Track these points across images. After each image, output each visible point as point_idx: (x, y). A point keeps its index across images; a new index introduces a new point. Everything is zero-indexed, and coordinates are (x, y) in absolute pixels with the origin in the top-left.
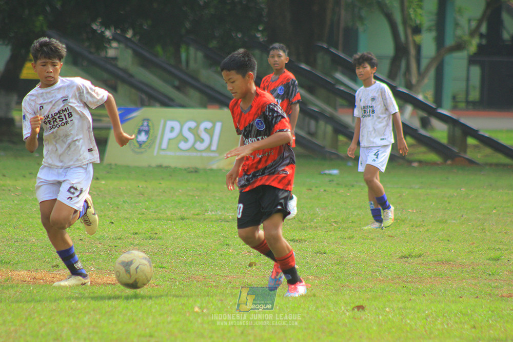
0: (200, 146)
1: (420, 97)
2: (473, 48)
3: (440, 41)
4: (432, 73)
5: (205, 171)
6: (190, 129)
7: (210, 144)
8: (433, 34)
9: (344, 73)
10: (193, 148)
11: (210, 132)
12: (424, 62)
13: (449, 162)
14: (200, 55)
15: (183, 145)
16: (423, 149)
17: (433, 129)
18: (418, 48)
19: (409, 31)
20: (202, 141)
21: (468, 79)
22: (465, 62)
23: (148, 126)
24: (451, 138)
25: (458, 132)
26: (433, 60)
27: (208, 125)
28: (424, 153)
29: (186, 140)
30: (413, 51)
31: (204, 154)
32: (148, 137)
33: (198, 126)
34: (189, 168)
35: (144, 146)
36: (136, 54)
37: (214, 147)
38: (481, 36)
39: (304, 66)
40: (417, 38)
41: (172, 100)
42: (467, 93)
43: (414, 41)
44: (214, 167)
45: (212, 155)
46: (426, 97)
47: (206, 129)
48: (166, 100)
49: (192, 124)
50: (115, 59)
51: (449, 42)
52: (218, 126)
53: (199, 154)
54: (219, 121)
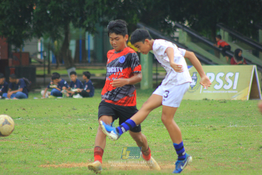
0: (227, 87)
5: (230, 101)
6: (220, 77)
7: (233, 86)
10: (223, 88)
11: (232, 78)
14: (226, 34)
15: (217, 87)
20: (228, 84)
23: (196, 76)
27: (231, 74)
29: (219, 84)
31: (229, 92)
32: (197, 82)
33: (225, 76)
34: (221, 100)
35: (194, 88)
36: (189, 35)
37: (235, 88)
41: (211, 61)
44: (236, 99)
45: (234, 92)
47: (230, 77)
48: (207, 61)
49: (222, 75)
50: (178, 38)
52: (237, 75)
53: (226, 92)
54: (238, 72)
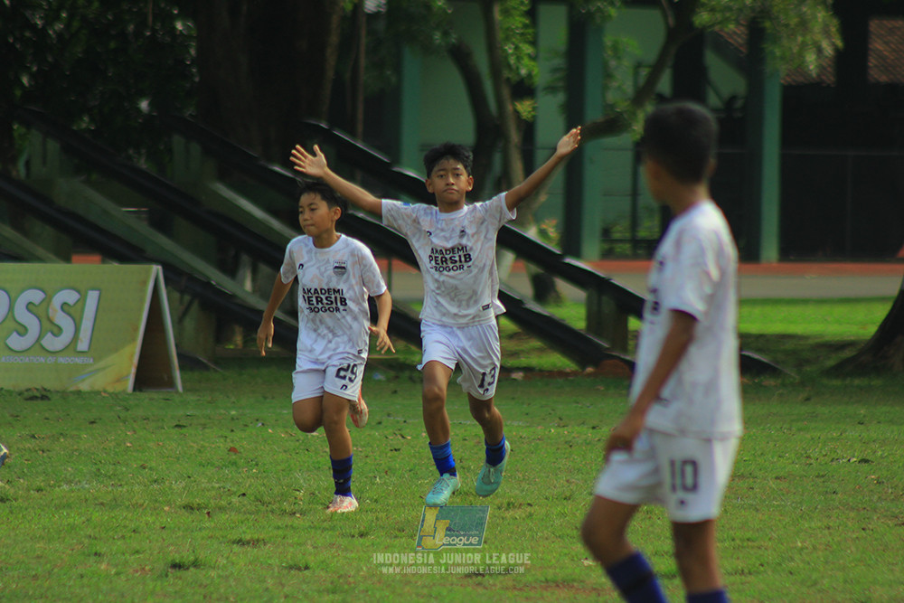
0: (52, 342)
1: (532, 233)
2: (638, 127)
3: (573, 111)
5: (64, 395)
6: (30, 306)
7: (76, 339)
8: (560, 97)
10: (38, 346)
11: (75, 312)
12: (541, 158)
13: (590, 370)
14: (54, 146)
15: (16, 341)
16: (536, 343)
17: (558, 300)
18: (528, 129)
19: (506, 92)
20: (57, 331)
21: (635, 193)
22: (628, 157)
24: (594, 318)
25: (608, 305)
27: (70, 297)
28: (541, 350)
29: (22, 330)
30: (514, 135)
31: (61, 360)
33: (48, 300)
34: (28, 390)
37: (83, 345)
38: (660, 99)
39: (277, 169)
40: (524, 108)
42: (634, 224)
43: (517, 113)
44: (85, 386)
45: (79, 360)
46: (543, 233)
47: (64, 306)
49: (36, 296)
51: (594, 114)
52: (92, 297)
53: (50, 359)
54: (93, 289)
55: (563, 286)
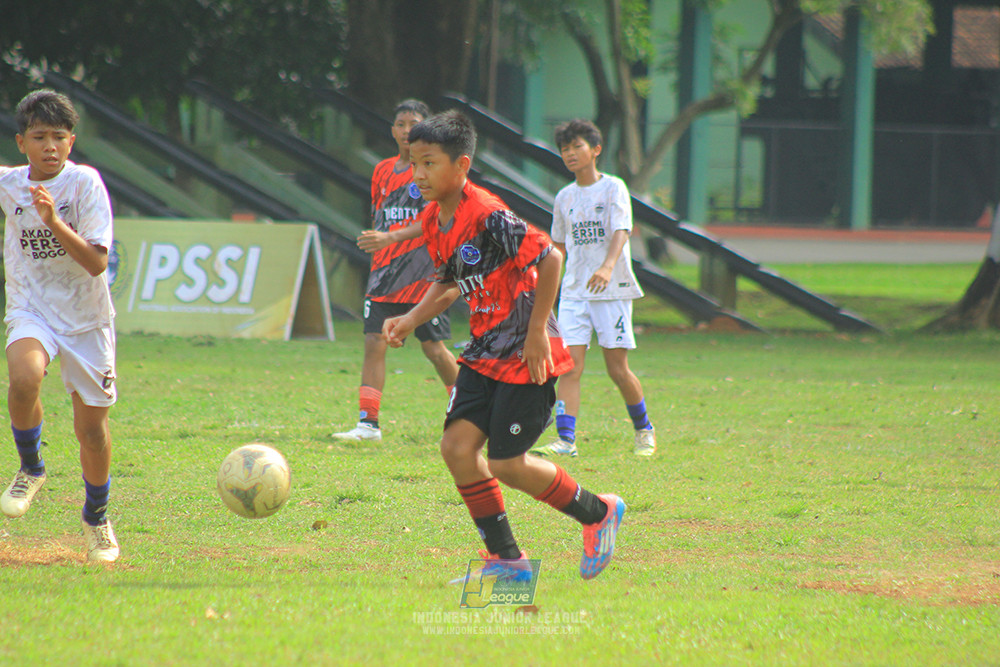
0: (216, 294)
1: (646, 200)
2: (748, 105)
3: (684, 90)
4: (669, 152)
5: (228, 342)
6: (198, 261)
7: (238, 291)
8: (672, 77)
9: (497, 153)
10: (204, 297)
11: (237, 266)
12: (654, 132)
13: (702, 326)
14: (217, 115)
15: (184, 293)
17: (671, 262)
18: (643, 104)
19: (625, 71)
20: (222, 283)
21: (738, 165)
22: (732, 132)
23: (116, 253)
24: (707, 279)
25: (720, 267)
26: (671, 127)
27: (234, 252)
28: (655, 308)
29: (190, 282)
30: (632, 110)
31: (227, 310)
32: (117, 275)
33: (213, 256)
34: (195, 337)
36: (92, 113)
37: (245, 297)
38: (765, 81)
40: (640, 85)
41: (161, 203)
42: (738, 192)
43: (635, 91)
44: (246, 334)
45: (241, 311)
46: (658, 200)
47: (229, 262)
48: (151, 205)
49: (202, 251)
51: (703, 92)
52: (254, 254)
53: (216, 310)
54: (255, 246)
55: (675, 248)
